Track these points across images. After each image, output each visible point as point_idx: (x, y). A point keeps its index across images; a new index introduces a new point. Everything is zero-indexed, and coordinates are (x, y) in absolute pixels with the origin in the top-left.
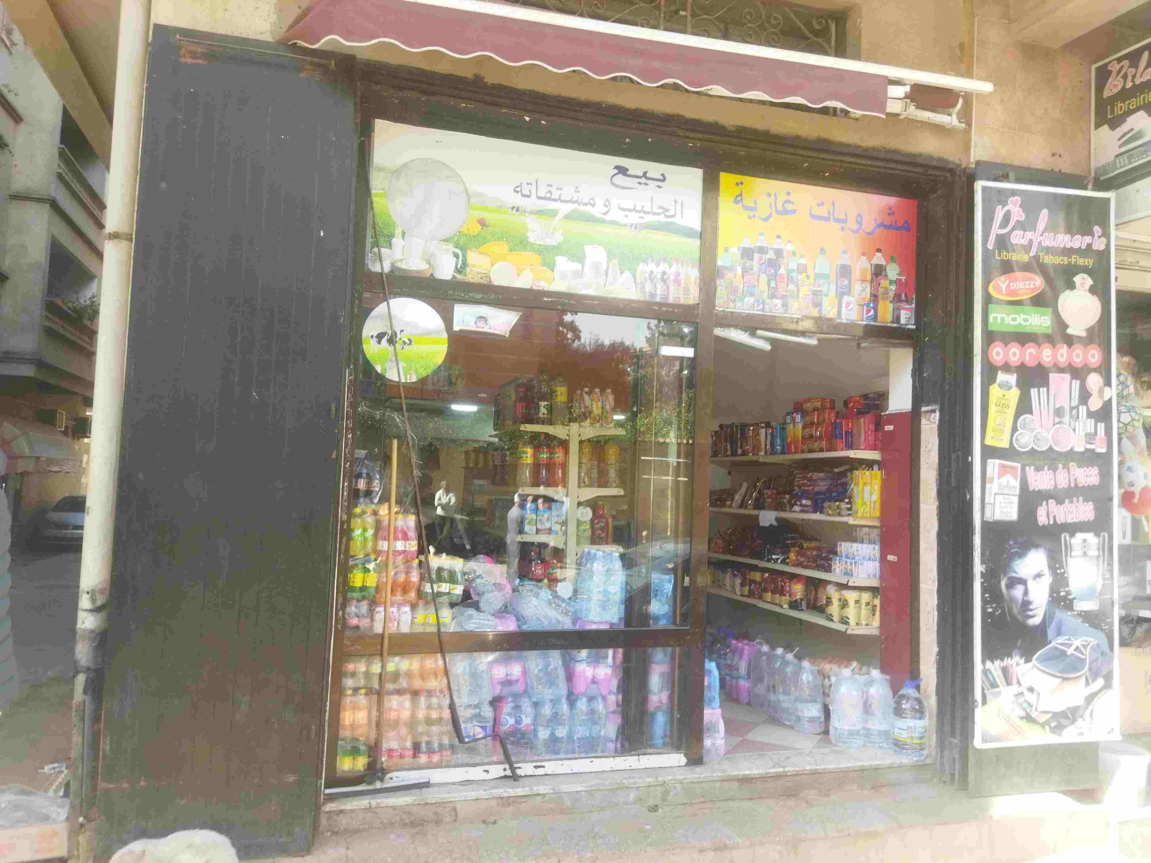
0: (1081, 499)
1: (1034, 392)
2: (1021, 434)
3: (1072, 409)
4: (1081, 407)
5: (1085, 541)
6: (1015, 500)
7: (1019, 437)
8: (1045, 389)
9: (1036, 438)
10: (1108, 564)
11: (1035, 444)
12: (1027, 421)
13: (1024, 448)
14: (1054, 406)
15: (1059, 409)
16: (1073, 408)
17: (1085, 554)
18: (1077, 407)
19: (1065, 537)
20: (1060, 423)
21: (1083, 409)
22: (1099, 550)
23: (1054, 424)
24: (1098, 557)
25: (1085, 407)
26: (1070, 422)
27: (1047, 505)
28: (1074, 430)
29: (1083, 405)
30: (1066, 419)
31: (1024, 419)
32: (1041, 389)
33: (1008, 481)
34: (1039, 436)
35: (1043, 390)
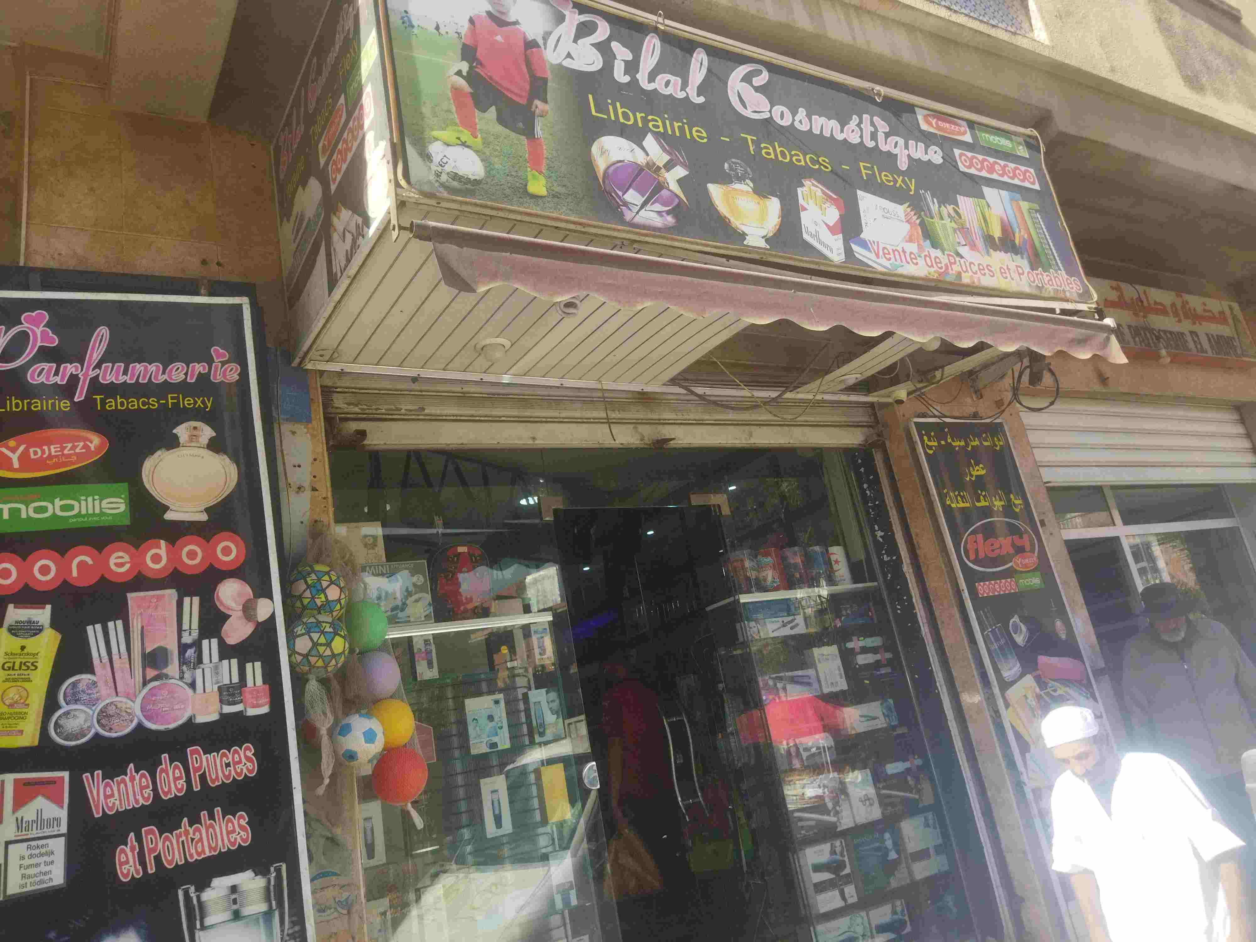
0: (218, 810)
1: (94, 632)
2: (67, 713)
3: (183, 648)
4: (205, 643)
5: (234, 889)
6: (59, 846)
7: (61, 722)
8: (119, 623)
9: (104, 716)
10: (293, 923)
11: (102, 726)
12: (81, 686)
13: (76, 737)
14: (143, 648)
15: (154, 653)
16: (189, 646)
17: (237, 916)
18: (197, 645)
19: (186, 894)
20: (156, 678)
21: (210, 647)
22: (268, 899)
23: (145, 683)
24: (268, 915)
25: (215, 642)
26: (182, 672)
27: (139, 839)
28: (193, 685)
29: (209, 637)
30: (173, 669)
31: (74, 685)
32: (111, 624)
33: (39, 812)
34: (112, 710)
35: (116, 627)
